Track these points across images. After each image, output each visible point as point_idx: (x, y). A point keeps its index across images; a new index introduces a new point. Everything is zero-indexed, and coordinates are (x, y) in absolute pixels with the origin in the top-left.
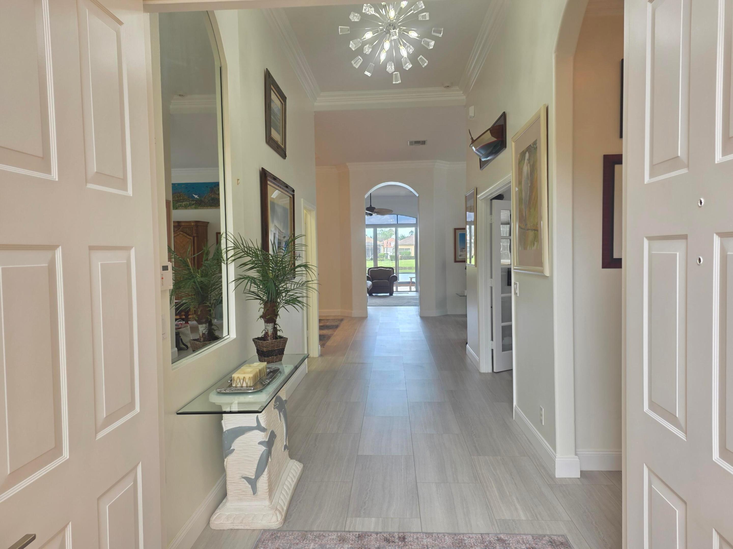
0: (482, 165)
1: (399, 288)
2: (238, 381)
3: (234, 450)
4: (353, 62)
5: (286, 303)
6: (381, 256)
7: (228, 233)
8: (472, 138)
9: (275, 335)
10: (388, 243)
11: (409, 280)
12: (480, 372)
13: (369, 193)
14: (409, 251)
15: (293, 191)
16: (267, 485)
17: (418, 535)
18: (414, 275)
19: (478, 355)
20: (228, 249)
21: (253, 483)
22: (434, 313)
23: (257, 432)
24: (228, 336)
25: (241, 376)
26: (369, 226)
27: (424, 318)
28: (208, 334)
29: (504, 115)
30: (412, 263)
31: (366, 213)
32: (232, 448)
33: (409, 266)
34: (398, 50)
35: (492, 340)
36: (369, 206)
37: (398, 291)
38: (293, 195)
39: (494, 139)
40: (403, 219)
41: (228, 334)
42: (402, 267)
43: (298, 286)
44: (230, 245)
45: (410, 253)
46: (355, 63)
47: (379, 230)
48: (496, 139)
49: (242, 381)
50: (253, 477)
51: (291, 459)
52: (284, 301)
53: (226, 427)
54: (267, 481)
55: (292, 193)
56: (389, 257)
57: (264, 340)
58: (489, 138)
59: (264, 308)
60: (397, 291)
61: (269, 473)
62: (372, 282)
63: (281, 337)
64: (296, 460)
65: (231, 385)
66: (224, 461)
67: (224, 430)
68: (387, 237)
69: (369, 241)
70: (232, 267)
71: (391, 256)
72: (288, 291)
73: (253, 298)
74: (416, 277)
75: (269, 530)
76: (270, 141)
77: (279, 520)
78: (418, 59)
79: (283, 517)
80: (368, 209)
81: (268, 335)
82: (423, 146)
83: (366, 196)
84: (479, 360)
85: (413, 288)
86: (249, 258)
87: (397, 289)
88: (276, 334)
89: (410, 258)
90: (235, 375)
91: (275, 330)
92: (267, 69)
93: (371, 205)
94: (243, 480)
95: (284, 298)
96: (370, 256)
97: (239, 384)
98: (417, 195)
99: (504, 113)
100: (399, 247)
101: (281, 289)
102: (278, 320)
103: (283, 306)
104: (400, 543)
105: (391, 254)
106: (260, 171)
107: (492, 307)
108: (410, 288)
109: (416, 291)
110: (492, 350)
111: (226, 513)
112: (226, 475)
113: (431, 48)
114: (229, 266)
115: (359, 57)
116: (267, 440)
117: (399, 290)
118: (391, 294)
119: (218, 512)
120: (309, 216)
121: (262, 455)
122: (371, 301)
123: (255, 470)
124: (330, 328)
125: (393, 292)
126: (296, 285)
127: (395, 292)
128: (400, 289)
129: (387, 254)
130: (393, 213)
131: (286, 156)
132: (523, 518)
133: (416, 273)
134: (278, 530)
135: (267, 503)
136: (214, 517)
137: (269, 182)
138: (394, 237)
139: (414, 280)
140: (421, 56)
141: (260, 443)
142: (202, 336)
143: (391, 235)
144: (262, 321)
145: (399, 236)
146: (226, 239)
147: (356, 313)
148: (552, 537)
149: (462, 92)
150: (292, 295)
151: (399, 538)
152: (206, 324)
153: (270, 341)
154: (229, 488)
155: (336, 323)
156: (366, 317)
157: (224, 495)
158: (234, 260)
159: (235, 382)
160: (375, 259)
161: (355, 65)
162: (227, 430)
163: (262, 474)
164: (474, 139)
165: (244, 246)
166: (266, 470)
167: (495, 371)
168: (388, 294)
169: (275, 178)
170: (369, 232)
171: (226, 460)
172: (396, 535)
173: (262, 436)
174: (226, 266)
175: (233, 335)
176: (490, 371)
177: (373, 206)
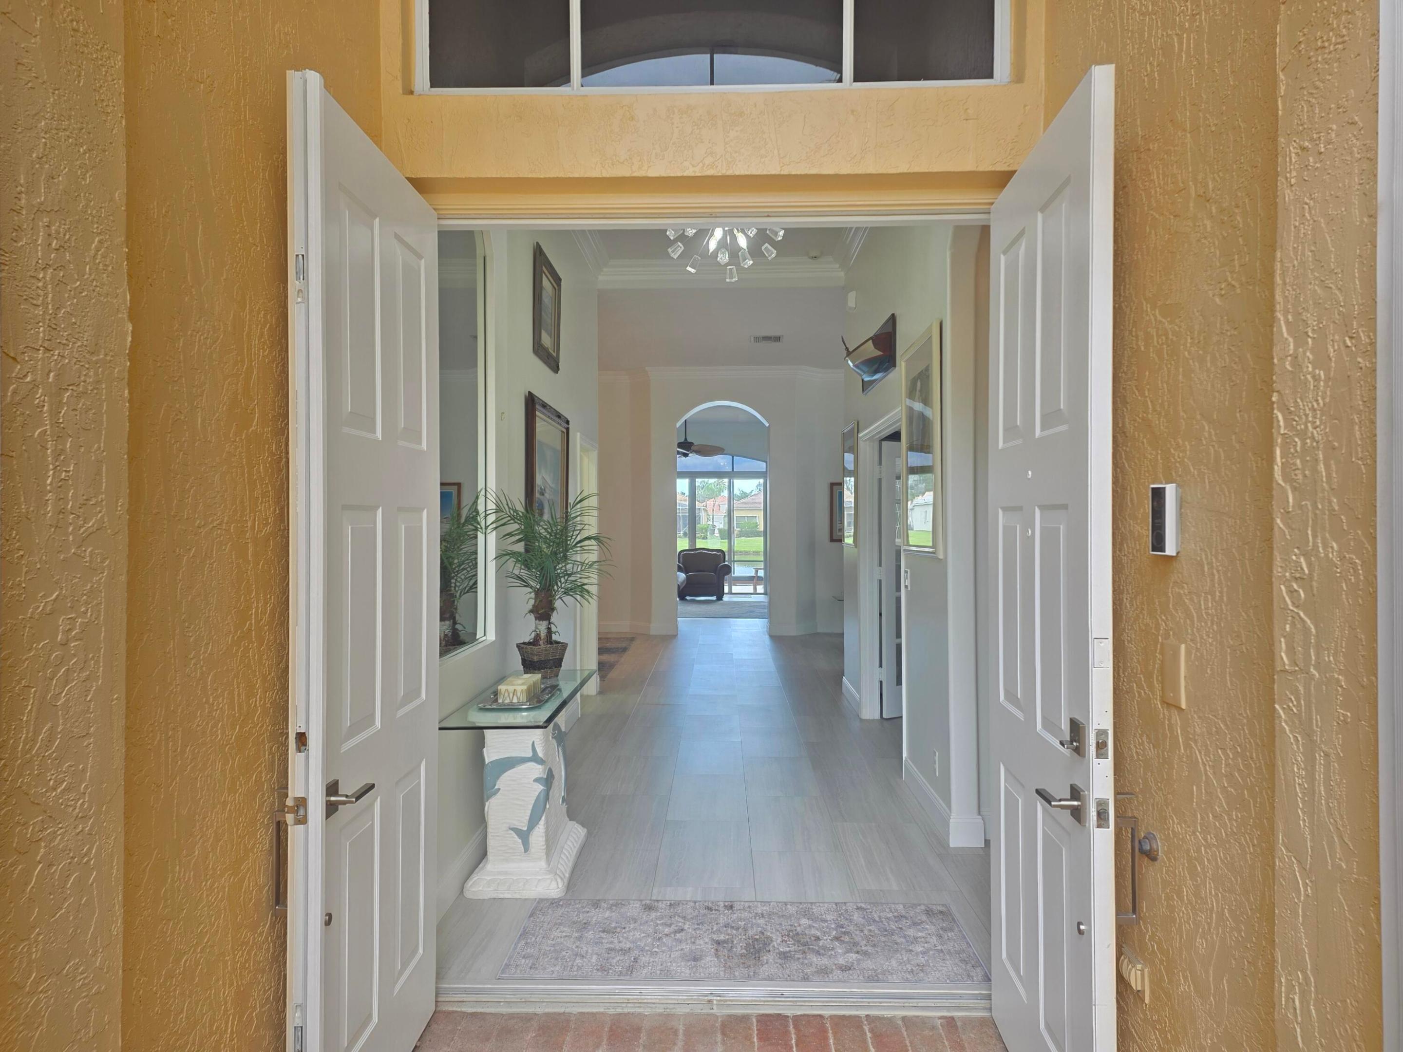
0: (866, 386)
1: (734, 587)
2: (506, 694)
3: (499, 789)
4: (670, 250)
5: (565, 593)
6: (702, 529)
7: (488, 489)
8: (847, 349)
9: (549, 641)
10: (714, 504)
11: (753, 574)
12: (861, 719)
13: (683, 420)
14: (754, 521)
15: (568, 422)
16: (544, 839)
17: (751, 904)
18: (762, 565)
19: (859, 691)
20: (488, 512)
21: (524, 836)
22: (792, 629)
23: (532, 765)
24: (484, 638)
25: (511, 688)
26: (683, 475)
27: (777, 639)
28: (452, 635)
29: (893, 318)
30: (758, 543)
31: (678, 453)
32: (496, 787)
33: (754, 550)
34: (734, 238)
35: (881, 666)
36: (682, 440)
37: (732, 593)
38: (568, 429)
39: (879, 353)
40: (744, 464)
41: (485, 635)
42: (741, 552)
43: (583, 568)
44: (491, 506)
45: (757, 525)
46: (673, 252)
47: (699, 481)
48: (881, 353)
49: (511, 695)
50: (525, 829)
51: (570, 820)
52: (563, 590)
53: (488, 757)
54: (544, 835)
55: (566, 426)
56: (716, 531)
57: (534, 645)
58: (871, 351)
59: (536, 599)
60: (730, 593)
61: (547, 822)
62: (686, 574)
63: (557, 643)
64: (577, 823)
65: (496, 700)
66: (483, 806)
67: (487, 761)
68: (713, 494)
69: (683, 502)
70: (492, 538)
71: (720, 531)
72: (569, 575)
73: (519, 585)
74: (765, 569)
75: (547, 899)
76: (539, 349)
77: (560, 886)
78: (763, 248)
79: (566, 884)
80: (680, 445)
81: (540, 638)
82: (777, 344)
83: (678, 424)
84: (860, 699)
85: (760, 589)
86: (516, 526)
87: (730, 589)
88: (551, 637)
89: (756, 534)
90: (502, 688)
91: (549, 632)
92: (537, 243)
93: (686, 439)
94: (512, 832)
95: (563, 585)
96: (682, 529)
97: (508, 699)
98: (767, 425)
99: (893, 315)
100: (736, 514)
101: (559, 571)
102: (554, 617)
103: (560, 598)
104: (726, 911)
105: (722, 526)
106: (525, 396)
107: (881, 615)
108: (755, 589)
109: (765, 594)
110: (881, 683)
111: (486, 878)
112: (486, 827)
113: (780, 238)
114: (488, 536)
115: (679, 244)
116: (545, 777)
117: (733, 591)
118: (720, 598)
119: (475, 877)
120: (586, 460)
121: (538, 796)
122: (682, 607)
123: (528, 818)
124: (613, 652)
125: (723, 593)
126: (580, 567)
127: (726, 594)
128: (735, 589)
129: (714, 526)
130: (725, 452)
131: (559, 369)
132: (895, 887)
133: (765, 561)
134: (560, 899)
135: (543, 864)
136: (470, 883)
137: (537, 413)
138: (726, 493)
139: (761, 573)
140: (767, 245)
141: (536, 780)
142: (444, 639)
143: (721, 490)
144: (532, 617)
145: (736, 492)
146: (486, 497)
147: (656, 628)
148: (929, 906)
149: (838, 266)
150: (575, 581)
151: (725, 906)
152: (449, 620)
153: (542, 646)
154: (491, 843)
155: (624, 645)
156: (675, 636)
157: (484, 854)
158: (496, 528)
159: (502, 696)
160: (692, 536)
161: (672, 255)
162: (491, 762)
163: (538, 823)
164: (851, 350)
165: (509, 508)
166: (543, 818)
167: (884, 716)
168: (714, 598)
169: (544, 405)
170: (682, 485)
171: (487, 804)
172: (722, 904)
173: (537, 770)
174: (484, 535)
175: (491, 636)
176: (877, 716)
177: (689, 440)
